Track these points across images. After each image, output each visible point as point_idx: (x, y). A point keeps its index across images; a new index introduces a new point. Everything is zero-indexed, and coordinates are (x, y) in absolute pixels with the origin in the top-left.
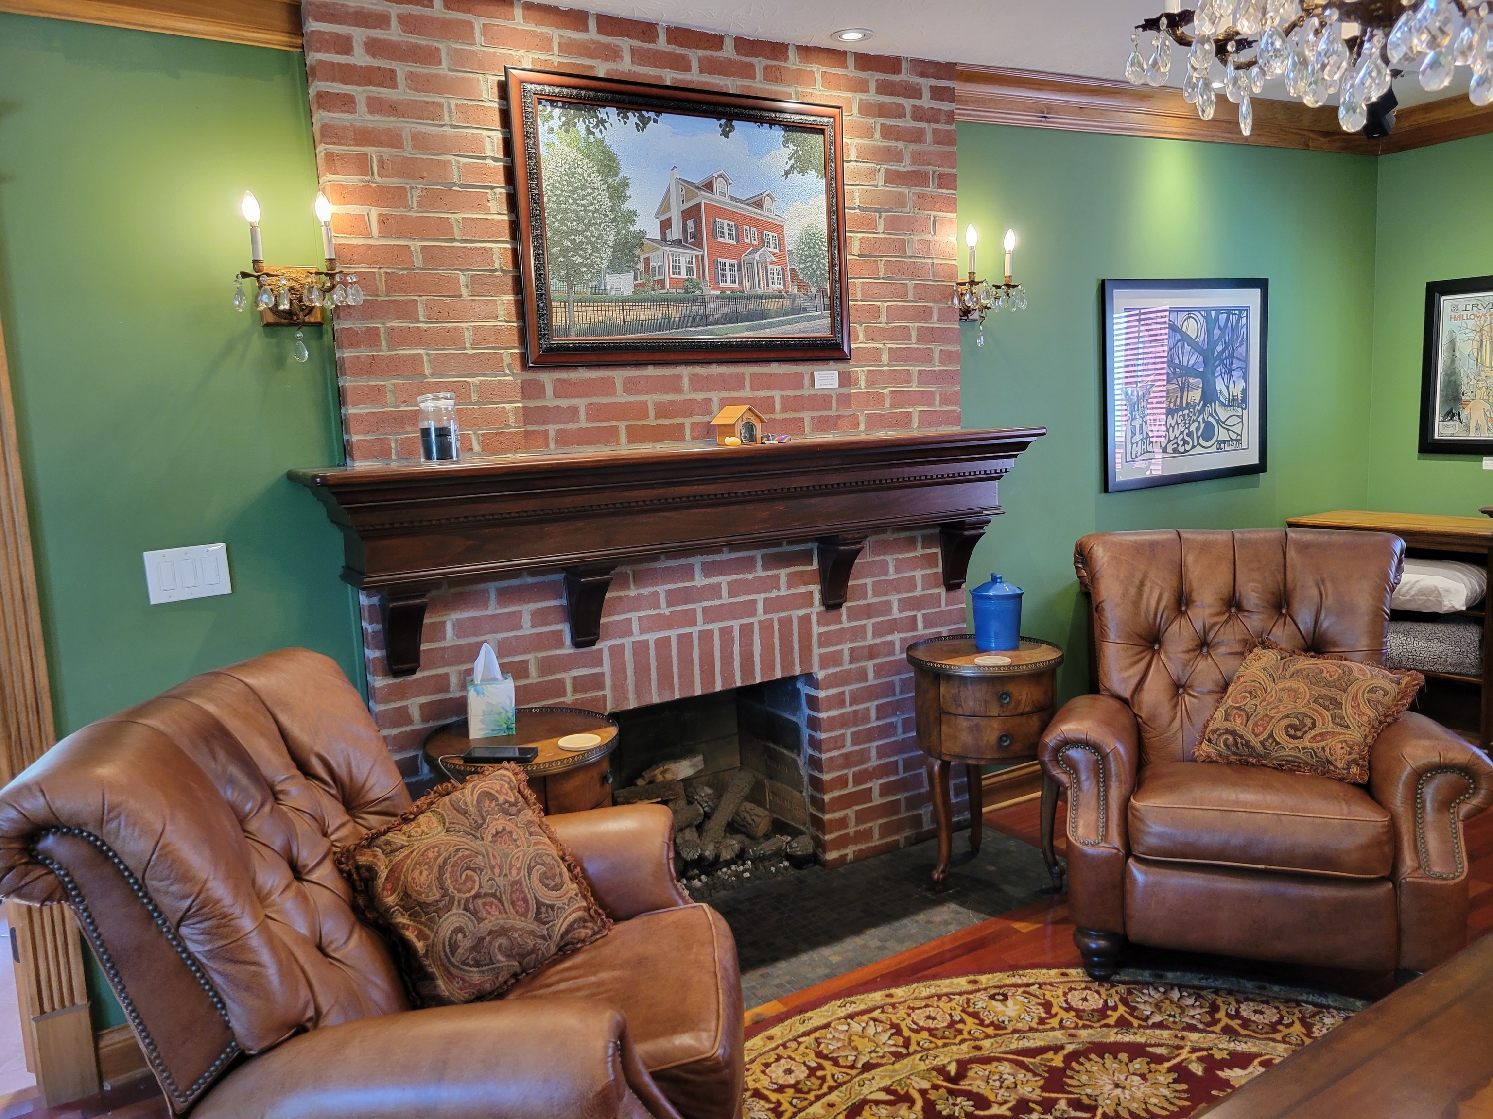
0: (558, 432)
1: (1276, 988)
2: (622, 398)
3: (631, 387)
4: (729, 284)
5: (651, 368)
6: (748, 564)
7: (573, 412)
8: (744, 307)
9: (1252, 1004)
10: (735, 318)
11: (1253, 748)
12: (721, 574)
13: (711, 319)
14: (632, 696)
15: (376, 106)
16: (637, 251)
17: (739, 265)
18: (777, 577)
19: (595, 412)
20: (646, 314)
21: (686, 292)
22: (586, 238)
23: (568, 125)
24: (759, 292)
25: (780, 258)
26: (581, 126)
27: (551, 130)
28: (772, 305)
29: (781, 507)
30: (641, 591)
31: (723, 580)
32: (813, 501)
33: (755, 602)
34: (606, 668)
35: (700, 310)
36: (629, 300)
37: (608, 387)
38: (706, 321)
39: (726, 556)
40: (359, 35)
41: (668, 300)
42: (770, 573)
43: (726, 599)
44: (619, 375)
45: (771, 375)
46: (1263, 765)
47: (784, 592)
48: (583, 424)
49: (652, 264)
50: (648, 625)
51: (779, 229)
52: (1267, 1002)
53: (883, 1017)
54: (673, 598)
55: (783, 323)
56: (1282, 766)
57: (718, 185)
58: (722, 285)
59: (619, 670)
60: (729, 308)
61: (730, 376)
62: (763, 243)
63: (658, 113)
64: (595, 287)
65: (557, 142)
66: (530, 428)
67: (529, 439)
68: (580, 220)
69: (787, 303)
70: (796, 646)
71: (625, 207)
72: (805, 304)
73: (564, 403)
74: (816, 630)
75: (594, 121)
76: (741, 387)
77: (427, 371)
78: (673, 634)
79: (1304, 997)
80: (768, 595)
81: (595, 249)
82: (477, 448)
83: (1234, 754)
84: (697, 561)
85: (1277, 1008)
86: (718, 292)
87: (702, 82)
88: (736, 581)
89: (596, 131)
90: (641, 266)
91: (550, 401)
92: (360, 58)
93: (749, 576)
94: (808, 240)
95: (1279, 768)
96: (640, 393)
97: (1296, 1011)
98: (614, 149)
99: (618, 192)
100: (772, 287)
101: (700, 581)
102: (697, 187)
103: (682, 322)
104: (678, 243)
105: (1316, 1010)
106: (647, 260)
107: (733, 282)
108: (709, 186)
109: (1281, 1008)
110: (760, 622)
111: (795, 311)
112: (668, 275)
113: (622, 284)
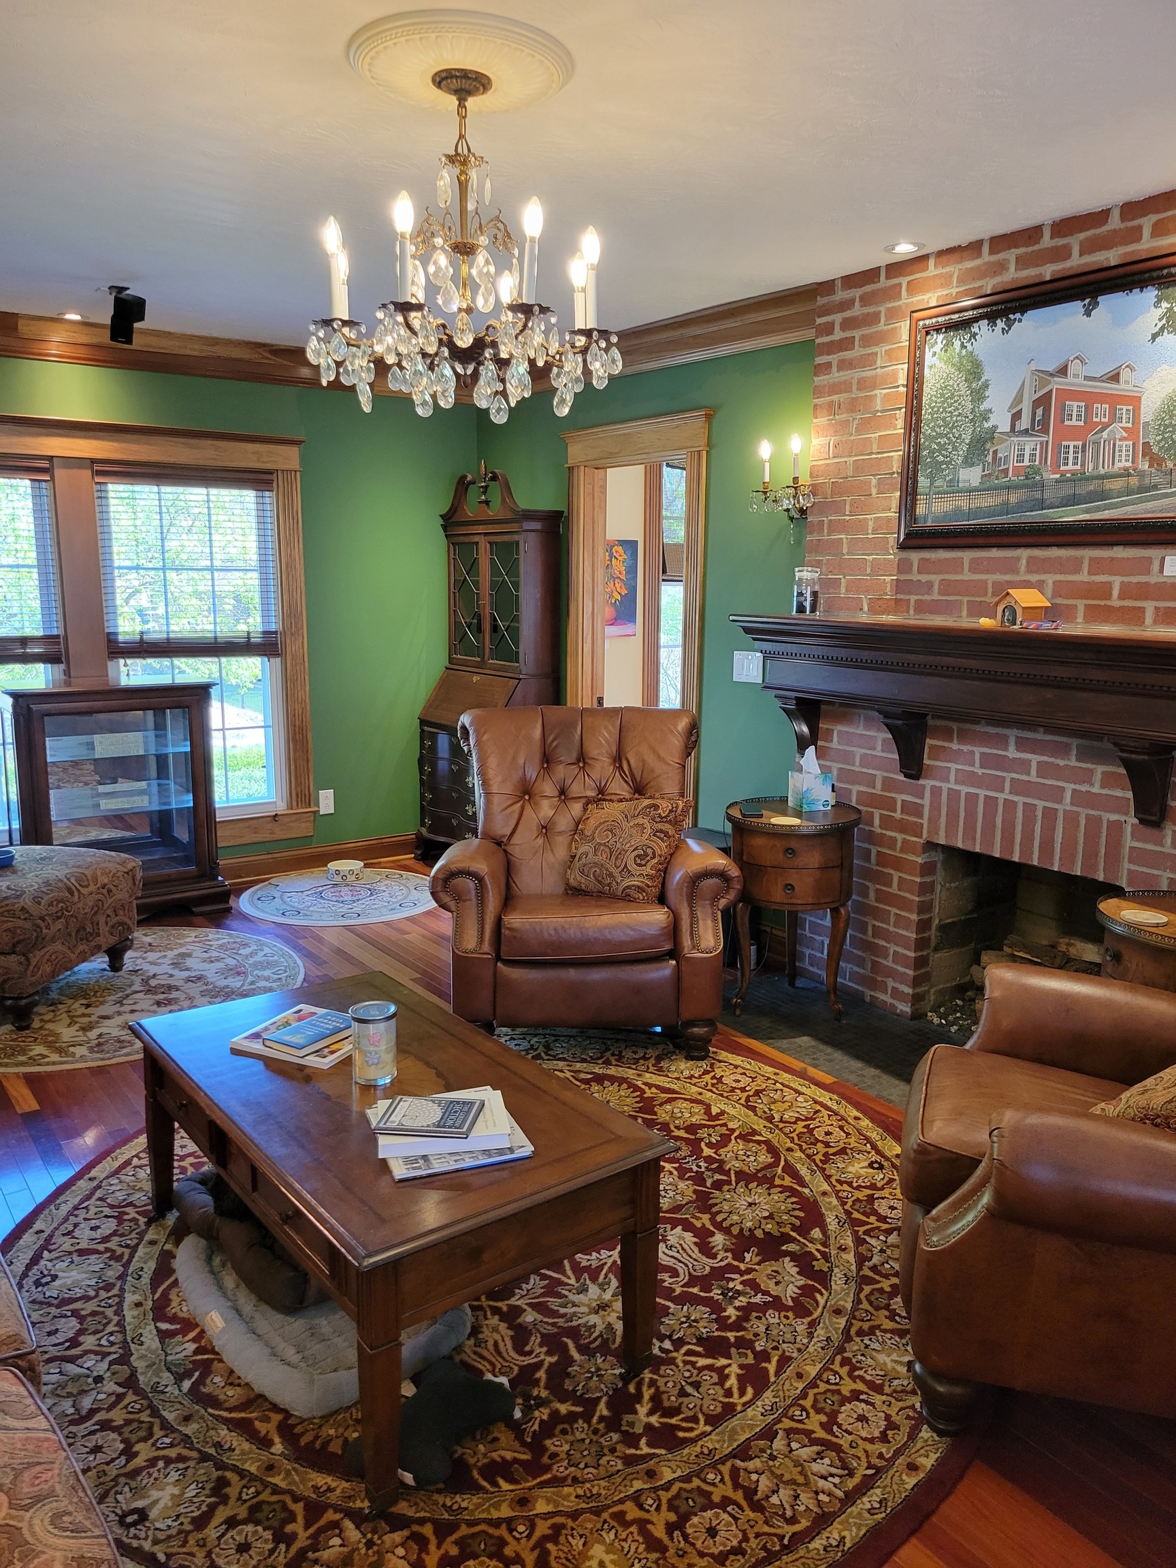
0: (916, 601)
2: (967, 576)
3: (975, 566)
4: (1070, 467)
5: (994, 550)
6: (1063, 751)
7: (930, 585)
8: (1082, 490)
10: (1073, 500)
12: (1033, 752)
13: (1048, 502)
14: (942, 833)
15: (842, 365)
16: (988, 445)
17: (1084, 446)
18: (1091, 771)
19: (946, 588)
20: (988, 501)
21: (1027, 478)
22: (949, 439)
23: (948, 345)
24: (1102, 472)
25: (1132, 433)
26: (957, 344)
27: (934, 354)
28: (1111, 485)
29: (1049, 694)
30: (962, 747)
31: (1035, 759)
32: (1085, 695)
33: (1063, 789)
34: (926, 802)
35: (1038, 495)
36: (975, 489)
37: (957, 566)
38: (1042, 505)
39: (1040, 736)
40: (838, 318)
41: (1009, 488)
42: (1084, 765)
43: (1033, 777)
44: (967, 556)
45: (1112, 559)
47: (1096, 789)
48: (936, 596)
49: (1000, 455)
50: (970, 779)
51: (1135, 401)
54: (986, 761)
55: (1124, 504)
57: (1075, 367)
58: (1063, 468)
59: (935, 807)
60: (1067, 490)
61: (1069, 559)
62: (1114, 418)
63: (1023, 313)
64: (951, 481)
65: (937, 363)
66: (899, 596)
67: (898, 605)
68: (946, 425)
69: (1136, 481)
70: (1103, 851)
71: (982, 408)
72: (1156, 480)
73: (924, 578)
74: (1129, 842)
75: (967, 337)
76: (1077, 570)
77: (845, 551)
78: (982, 793)
80: (1077, 787)
81: (954, 449)
82: (866, 608)
84: (1012, 734)
86: (1058, 476)
87: (1083, 265)
88: (1046, 763)
89: (968, 345)
90: (989, 459)
91: (915, 576)
92: (837, 335)
93: (1062, 763)
96: (982, 572)
98: (981, 358)
99: (978, 395)
100: (1118, 465)
101: (1012, 753)
102: (1052, 375)
103: (1021, 507)
104: (1026, 432)
106: (995, 452)
107: (1075, 464)
108: (1063, 371)
110: (1065, 811)
111: (1142, 489)
112: (1013, 463)
113: (972, 476)
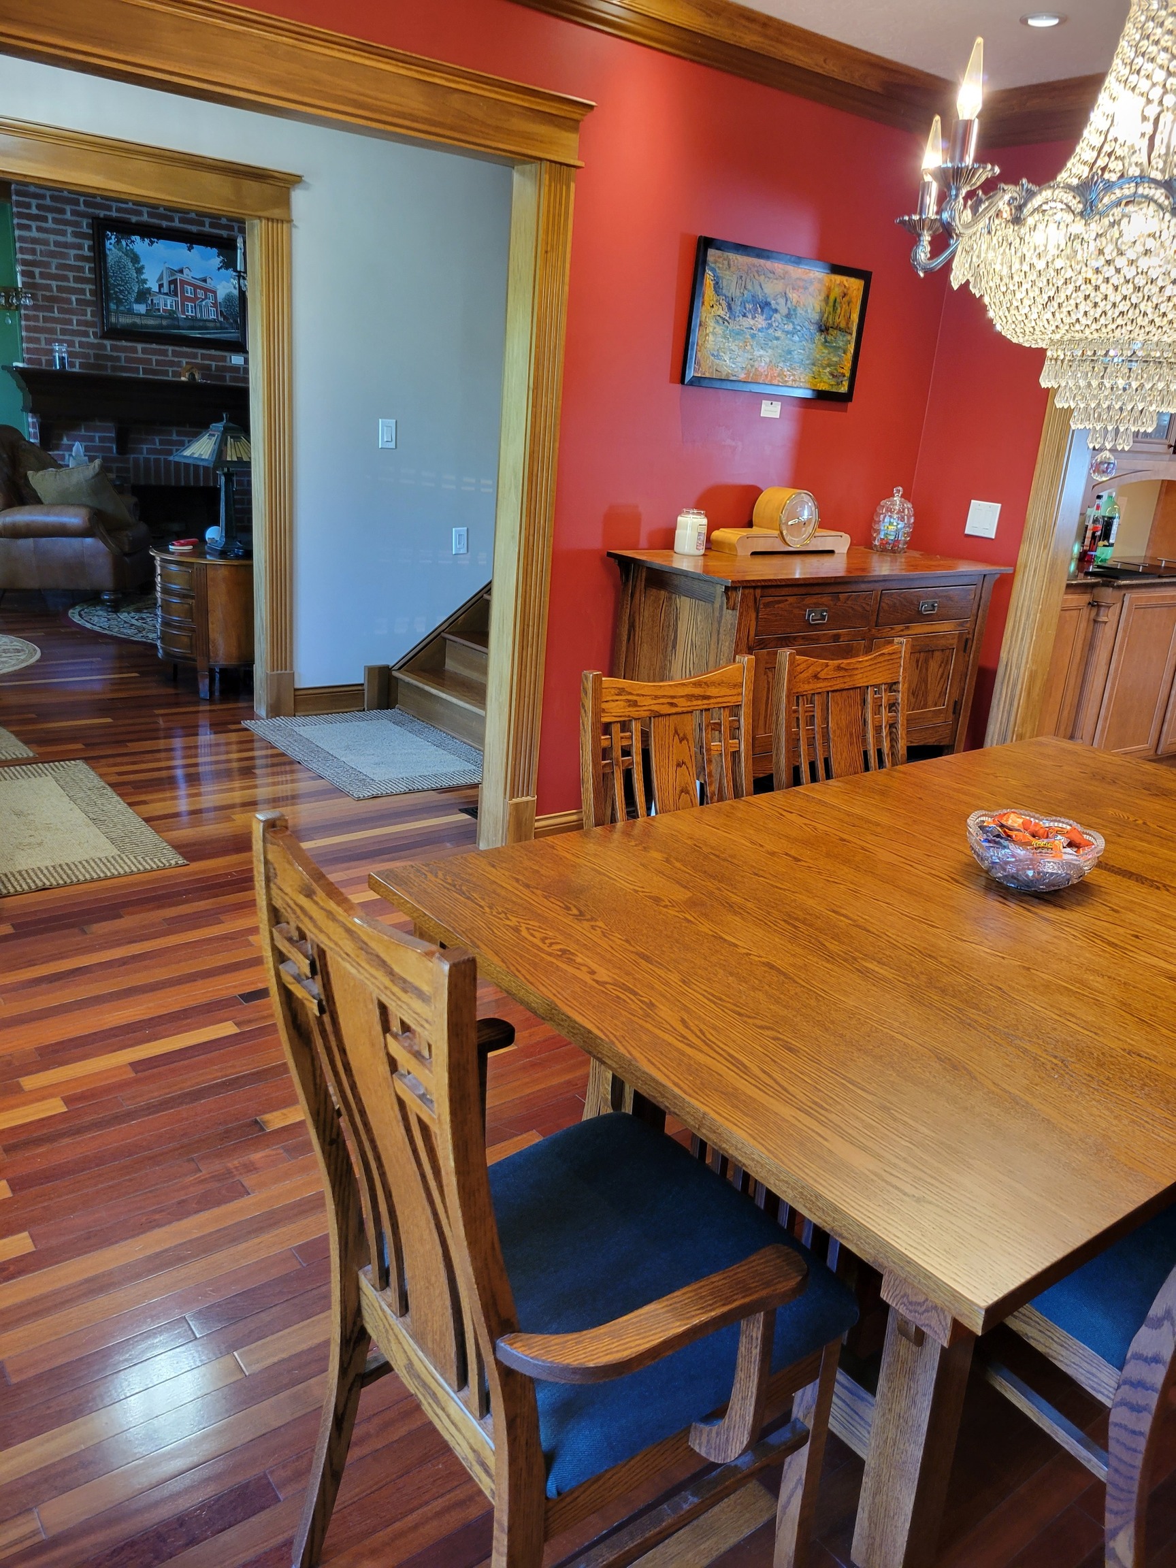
0: (111, 365)
2: (140, 355)
4: (190, 313)
7: (119, 358)
8: (196, 324)
10: (192, 328)
13: (181, 327)
14: (142, 480)
15: (39, 229)
16: (148, 296)
17: (195, 306)
19: (129, 360)
20: (151, 322)
22: (125, 288)
23: (118, 241)
24: (204, 318)
25: (215, 305)
26: (124, 242)
27: (112, 243)
28: (211, 325)
30: (148, 437)
34: (132, 465)
35: (176, 323)
36: (143, 315)
37: (135, 350)
38: (179, 328)
40: (34, 202)
41: (161, 317)
44: (139, 345)
45: (210, 354)
48: (123, 363)
49: (154, 301)
50: (150, 451)
51: (214, 293)
54: (162, 442)
55: (216, 333)
57: (186, 271)
58: (186, 313)
60: (188, 324)
62: (206, 298)
63: (158, 239)
64: (129, 309)
65: (113, 248)
66: (99, 361)
67: (100, 366)
68: (122, 280)
69: (218, 324)
72: (226, 326)
73: (115, 354)
75: (129, 240)
77: (59, 333)
81: (129, 293)
82: (77, 365)
84: (174, 430)
86: (184, 316)
87: (179, 227)
89: (130, 245)
90: (149, 302)
91: (109, 352)
92: (34, 211)
94: (229, 298)
98: (138, 252)
99: (139, 271)
100: (210, 317)
102: (176, 271)
103: (168, 327)
104: (166, 294)
106: (152, 300)
108: (181, 271)
111: (222, 328)
112: (162, 307)
113: (141, 308)
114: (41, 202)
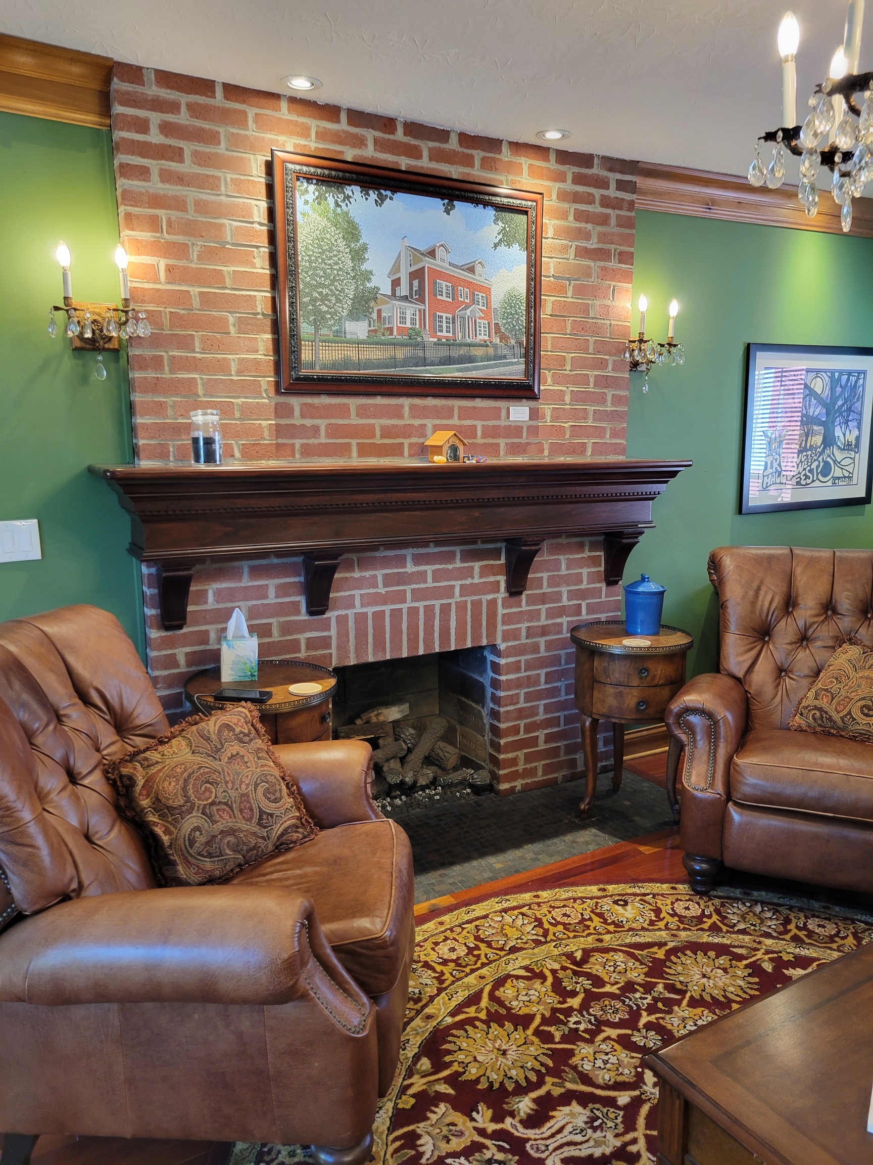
0: (302, 445)
1: (837, 909)
2: (354, 420)
3: (362, 412)
4: (444, 334)
5: (379, 398)
6: (450, 557)
7: (316, 430)
8: (456, 353)
9: (817, 920)
10: (448, 361)
11: (835, 722)
12: (428, 564)
13: (429, 361)
14: (352, 655)
15: (167, 176)
16: (372, 304)
17: (453, 319)
18: (472, 568)
19: (333, 431)
20: (376, 354)
21: (410, 338)
22: (331, 291)
23: (320, 199)
24: (469, 341)
25: (487, 314)
26: (331, 200)
27: (306, 202)
28: (478, 352)
29: (476, 513)
30: (363, 574)
31: (429, 569)
32: (502, 509)
33: (453, 587)
34: (333, 632)
35: (420, 353)
36: (363, 342)
37: (344, 411)
38: (424, 362)
39: (432, 549)
40: (155, 118)
41: (395, 344)
42: (466, 565)
43: (430, 583)
44: (353, 403)
45: (475, 408)
46: (841, 736)
47: (476, 580)
48: (323, 440)
49: (383, 314)
50: (369, 600)
51: (487, 291)
52: (829, 919)
53: (529, 912)
54: (388, 581)
55: (487, 367)
56: (856, 737)
57: (440, 253)
58: (439, 334)
59: (343, 634)
60: (443, 352)
61: (443, 407)
62: (474, 301)
63: (394, 192)
64: (337, 331)
65: (311, 212)
66: (280, 441)
67: (279, 450)
68: (326, 276)
69: (491, 351)
70: (484, 623)
71: (363, 268)
72: (505, 352)
73: (309, 422)
74: (501, 611)
75: (341, 196)
76: (451, 416)
77: (200, 392)
78: (387, 608)
79: (859, 917)
80: (464, 582)
81: (338, 300)
82: (237, 454)
83: (820, 726)
84: (409, 553)
85: (836, 924)
86: (436, 340)
87: (431, 169)
88: (439, 570)
89: (343, 205)
90: (375, 316)
91: (297, 420)
92: (155, 137)
93: (450, 567)
94: (510, 300)
95: (853, 739)
96: (369, 417)
97: (851, 927)
98: (357, 220)
99: (358, 255)
100: (479, 337)
101: (410, 568)
102: (422, 254)
103: (405, 363)
104: (405, 298)
105: (867, 927)
106: (379, 311)
107: (448, 332)
108: (432, 253)
109: (839, 924)
110: (456, 602)
111: (496, 357)
112: (396, 324)
113: (358, 329)
114: (170, 118)
